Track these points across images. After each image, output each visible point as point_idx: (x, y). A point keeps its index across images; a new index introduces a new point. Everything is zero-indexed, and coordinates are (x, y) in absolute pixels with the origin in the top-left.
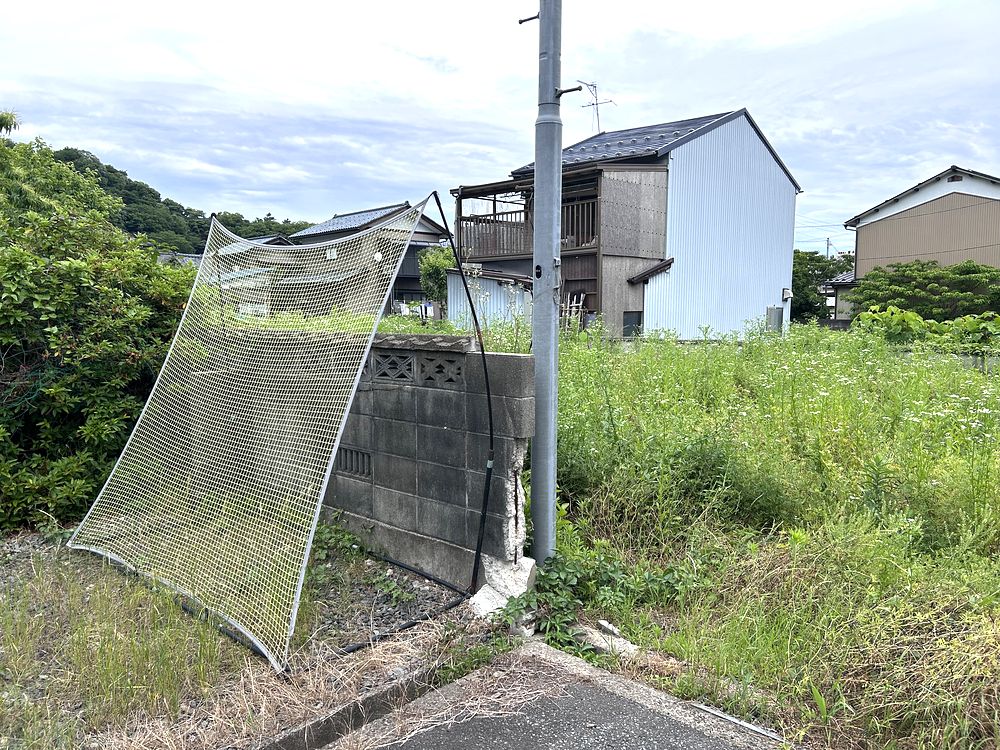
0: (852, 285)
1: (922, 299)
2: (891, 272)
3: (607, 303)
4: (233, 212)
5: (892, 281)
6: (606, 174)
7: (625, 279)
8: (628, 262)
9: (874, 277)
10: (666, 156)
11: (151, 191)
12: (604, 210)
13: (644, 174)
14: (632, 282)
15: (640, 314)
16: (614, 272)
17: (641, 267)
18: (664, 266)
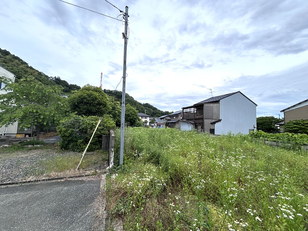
0: (283, 124)
1: (303, 128)
2: (294, 122)
3: (205, 127)
4: (167, 111)
5: (294, 124)
6: (205, 105)
7: (210, 123)
8: (211, 120)
9: (289, 123)
10: (219, 101)
11: (156, 108)
12: (204, 111)
13: (214, 104)
14: (212, 123)
15: (214, 130)
16: (207, 122)
17: (214, 121)
18: (220, 121)
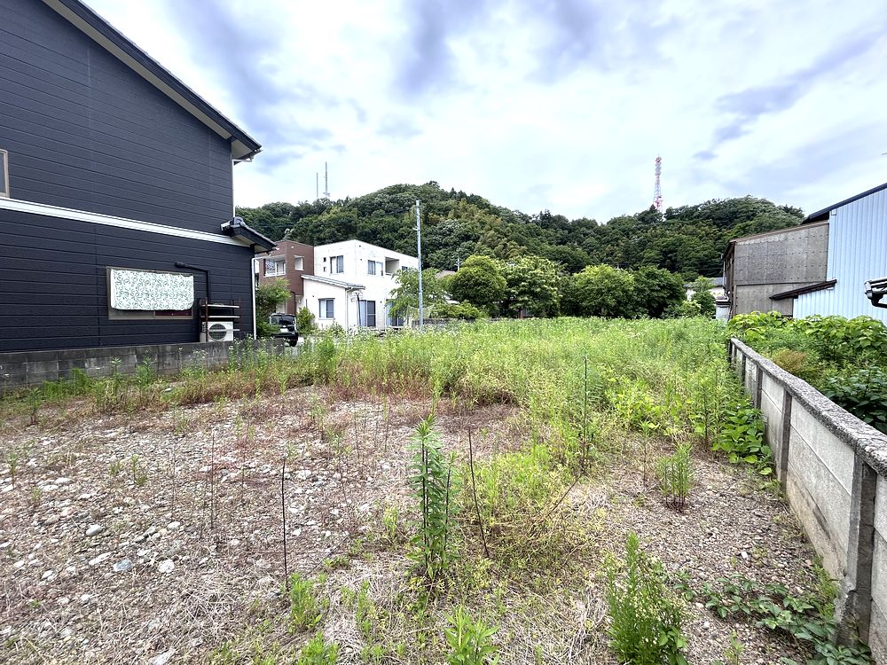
7: (766, 296)
8: (771, 287)
10: (829, 214)
12: (738, 262)
13: (790, 233)
14: (777, 298)
16: (751, 295)
17: (790, 288)
18: (826, 285)
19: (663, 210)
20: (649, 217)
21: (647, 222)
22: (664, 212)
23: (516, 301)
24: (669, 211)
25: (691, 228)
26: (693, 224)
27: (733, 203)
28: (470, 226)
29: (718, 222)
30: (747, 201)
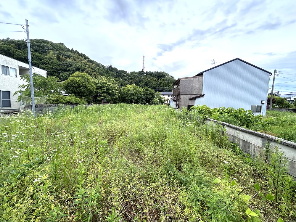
3: (181, 104)
6: (182, 80)
7: (188, 99)
8: (189, 95)
10: (203, 73)
12: (181, 86)
13: (194, 78)
14: (191, 99)
16: (184, 98)
18: (202, 96)
19: (145, 71)
20: (141, 73)
21: (141, 75)
22: (145, 72)
23: (100, 96)
24: (147, 72)
25: (152, 78)
26: (152, 77)
27: (161, 73)
28: (80, 65)
29: (158, 77)
30: (164, 73)
